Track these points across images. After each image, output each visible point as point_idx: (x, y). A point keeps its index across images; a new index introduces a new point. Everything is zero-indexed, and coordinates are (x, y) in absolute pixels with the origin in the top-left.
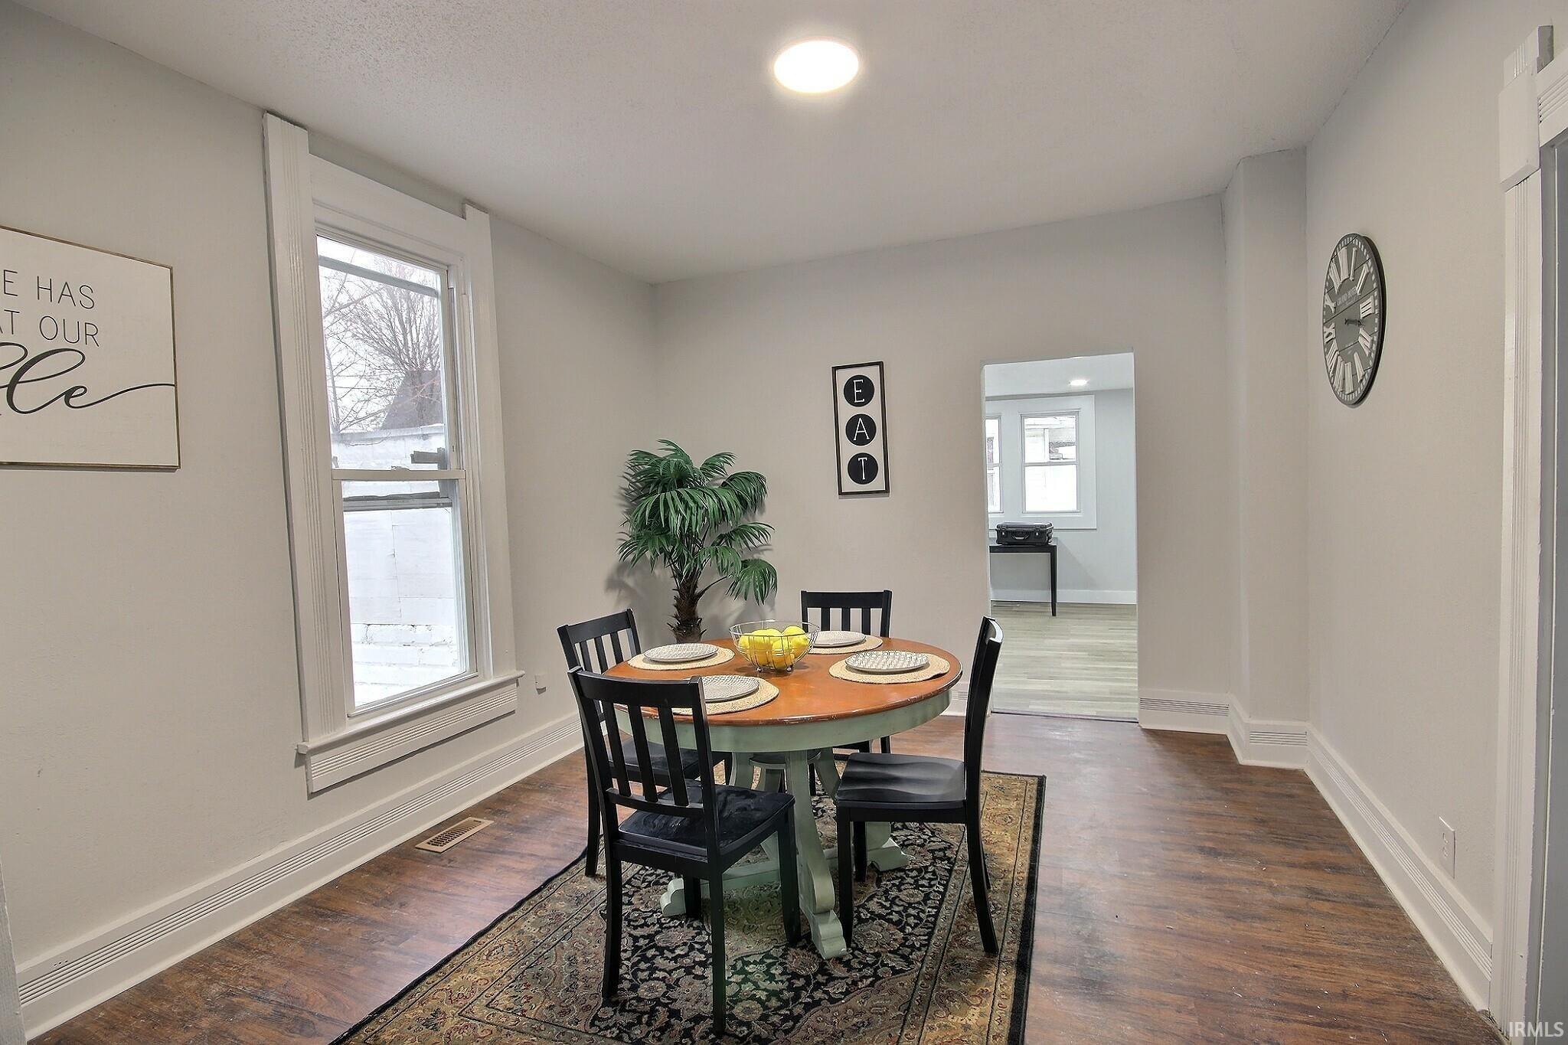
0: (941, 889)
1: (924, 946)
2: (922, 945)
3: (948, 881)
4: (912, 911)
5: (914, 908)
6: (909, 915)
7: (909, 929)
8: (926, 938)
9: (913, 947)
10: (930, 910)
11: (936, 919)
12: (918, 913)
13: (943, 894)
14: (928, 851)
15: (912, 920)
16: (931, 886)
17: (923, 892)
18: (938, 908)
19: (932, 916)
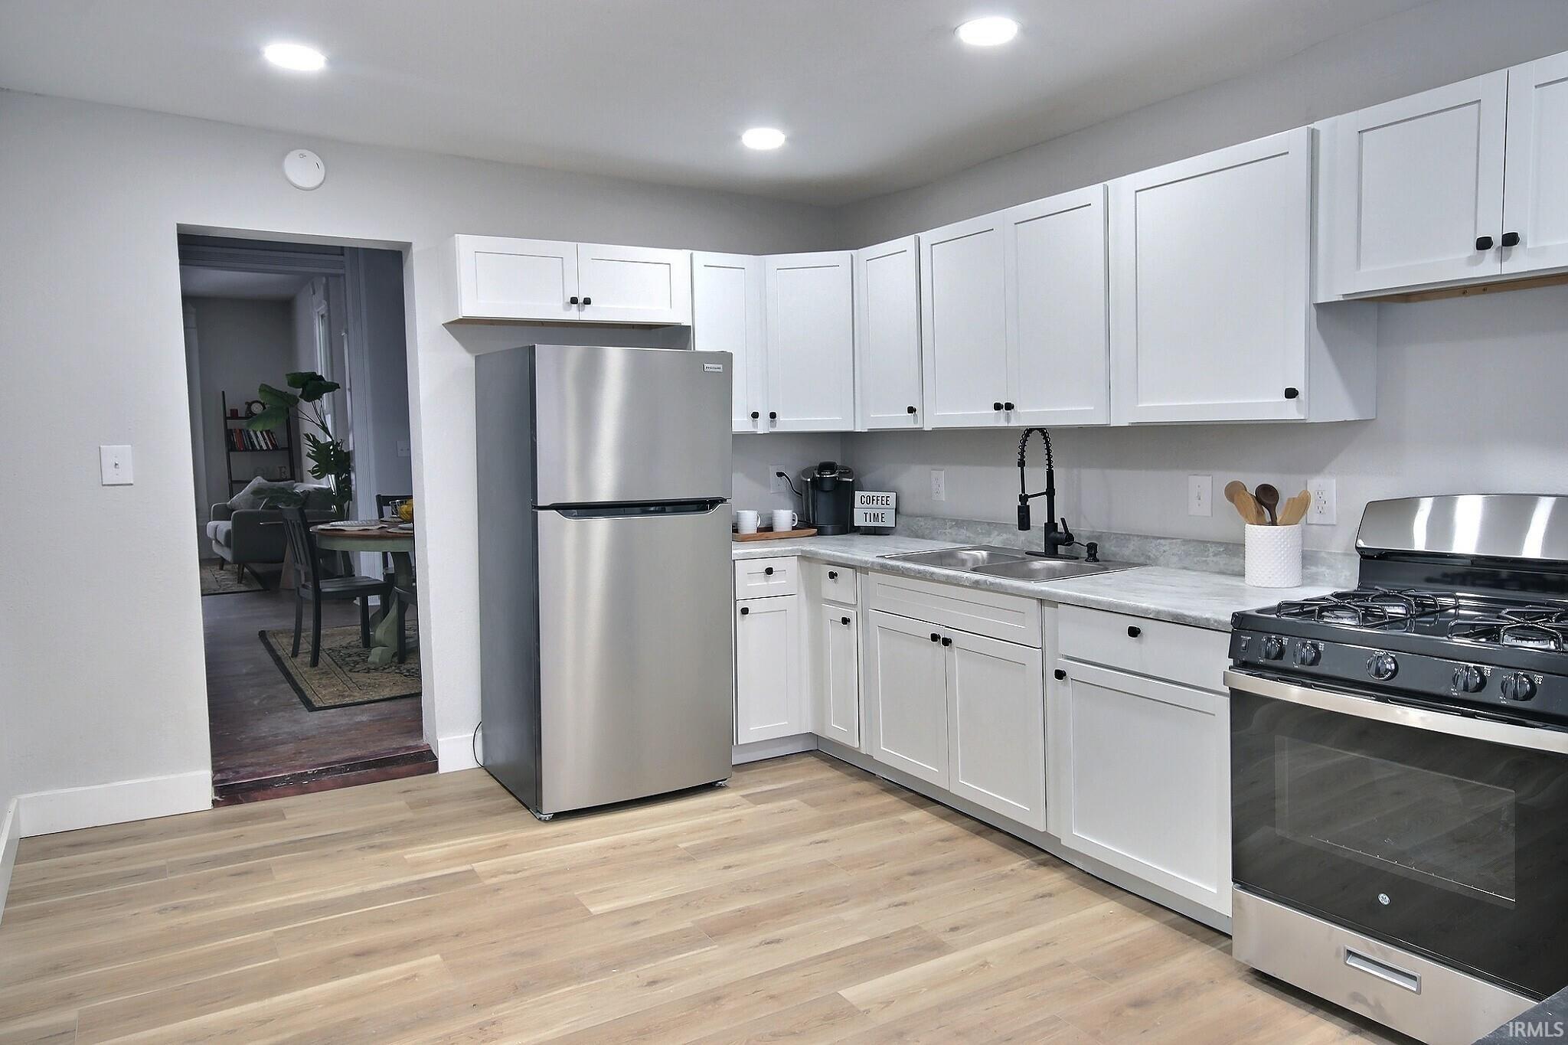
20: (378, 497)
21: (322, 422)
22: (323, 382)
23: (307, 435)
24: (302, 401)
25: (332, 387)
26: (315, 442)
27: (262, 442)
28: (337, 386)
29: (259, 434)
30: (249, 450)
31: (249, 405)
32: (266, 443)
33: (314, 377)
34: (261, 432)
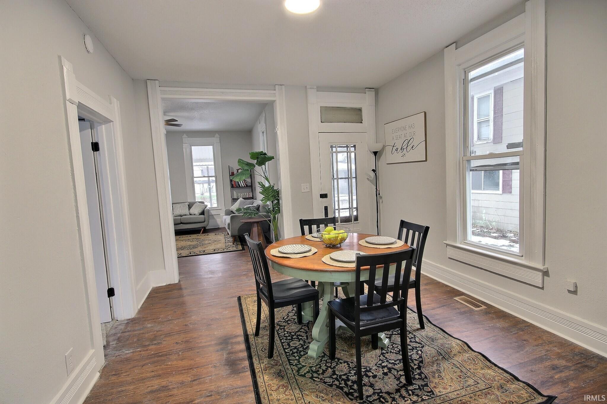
0: (286, 350)
1: (278, 331)
2: (279, 330)
3: (287, 356)
4: (289, 338)
5: (289, 339)
6: (289, 336)
7: (286, 333)
8: (279, 333)
9: (281, 329)
10: (284, 341)
11: (280, 339)
12: (287, 338)
13: (284, 349)
14: (305, 366)
15: (287, 335)
16: (291, 350)
17: (292, 347)
18: (282, 343)
19: (282, 339)
20: (301, 220)
21: (266, 176)
22: (266, 156)
23: (259, 183)
24: (256, 166)
25: (271, 158)
26: (263, 186)
27: (242, 184)
28: (273, 158)
29: (241, 181)
30: (238, 187)
31: (238, 170)
32: (244, 184)
33: (262, 153)
34: (242, 181)
